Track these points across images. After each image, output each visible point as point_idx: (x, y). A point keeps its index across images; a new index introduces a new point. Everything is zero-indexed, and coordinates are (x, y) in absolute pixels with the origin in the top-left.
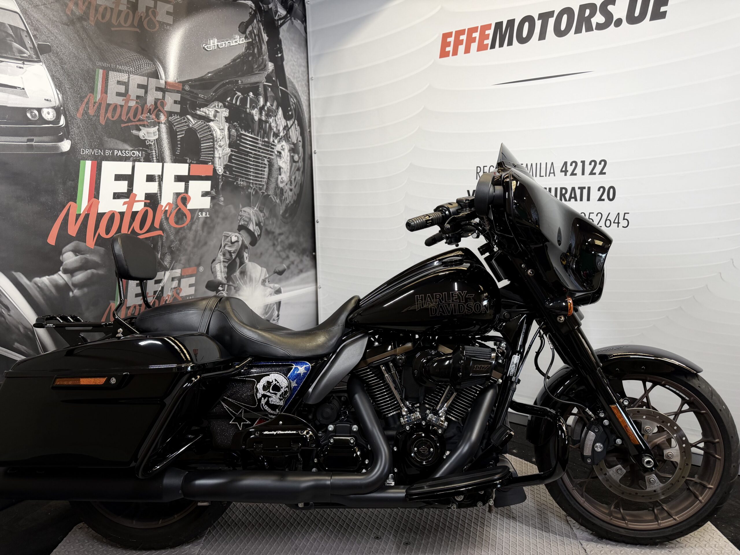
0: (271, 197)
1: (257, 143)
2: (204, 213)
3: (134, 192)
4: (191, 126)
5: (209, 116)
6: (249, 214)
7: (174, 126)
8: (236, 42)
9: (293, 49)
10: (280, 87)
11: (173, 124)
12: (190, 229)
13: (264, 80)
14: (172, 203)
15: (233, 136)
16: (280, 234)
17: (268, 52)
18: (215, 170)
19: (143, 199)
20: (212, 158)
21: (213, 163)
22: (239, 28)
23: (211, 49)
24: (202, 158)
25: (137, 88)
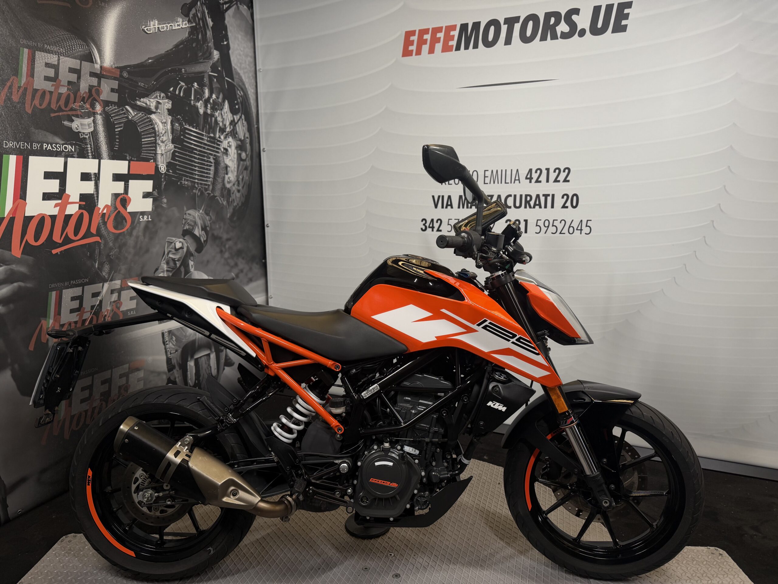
0: (217, 199)
1: (202, 139)
2: (145, 216)
3: (68, 192)
4: (130, 118)
5: (150, 107)
6: (194, 217)
7: (112, 117)
8: (178, 25)
9: (240, 37)
10: (226, 78)
11: (110, 115)
12: (130, 234)
13: (209, 70)
14: (110, 205)
15: (177, 130)
16: (228, 240)
17: (213, 39)
18: (157, 168)
19: (78, 200)
20: (153, 155)
21: (155, 160)
22: (181, 10)
23: (152, 32)
24: (144, 155)
25: (69, 72)
